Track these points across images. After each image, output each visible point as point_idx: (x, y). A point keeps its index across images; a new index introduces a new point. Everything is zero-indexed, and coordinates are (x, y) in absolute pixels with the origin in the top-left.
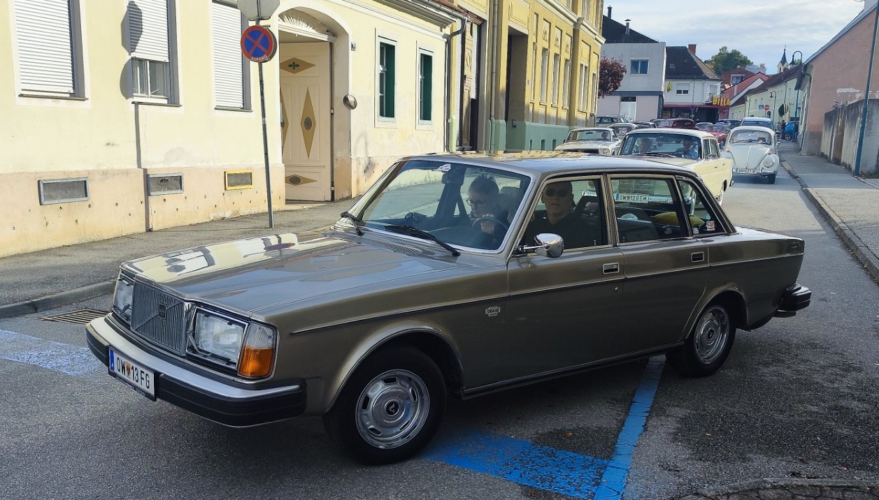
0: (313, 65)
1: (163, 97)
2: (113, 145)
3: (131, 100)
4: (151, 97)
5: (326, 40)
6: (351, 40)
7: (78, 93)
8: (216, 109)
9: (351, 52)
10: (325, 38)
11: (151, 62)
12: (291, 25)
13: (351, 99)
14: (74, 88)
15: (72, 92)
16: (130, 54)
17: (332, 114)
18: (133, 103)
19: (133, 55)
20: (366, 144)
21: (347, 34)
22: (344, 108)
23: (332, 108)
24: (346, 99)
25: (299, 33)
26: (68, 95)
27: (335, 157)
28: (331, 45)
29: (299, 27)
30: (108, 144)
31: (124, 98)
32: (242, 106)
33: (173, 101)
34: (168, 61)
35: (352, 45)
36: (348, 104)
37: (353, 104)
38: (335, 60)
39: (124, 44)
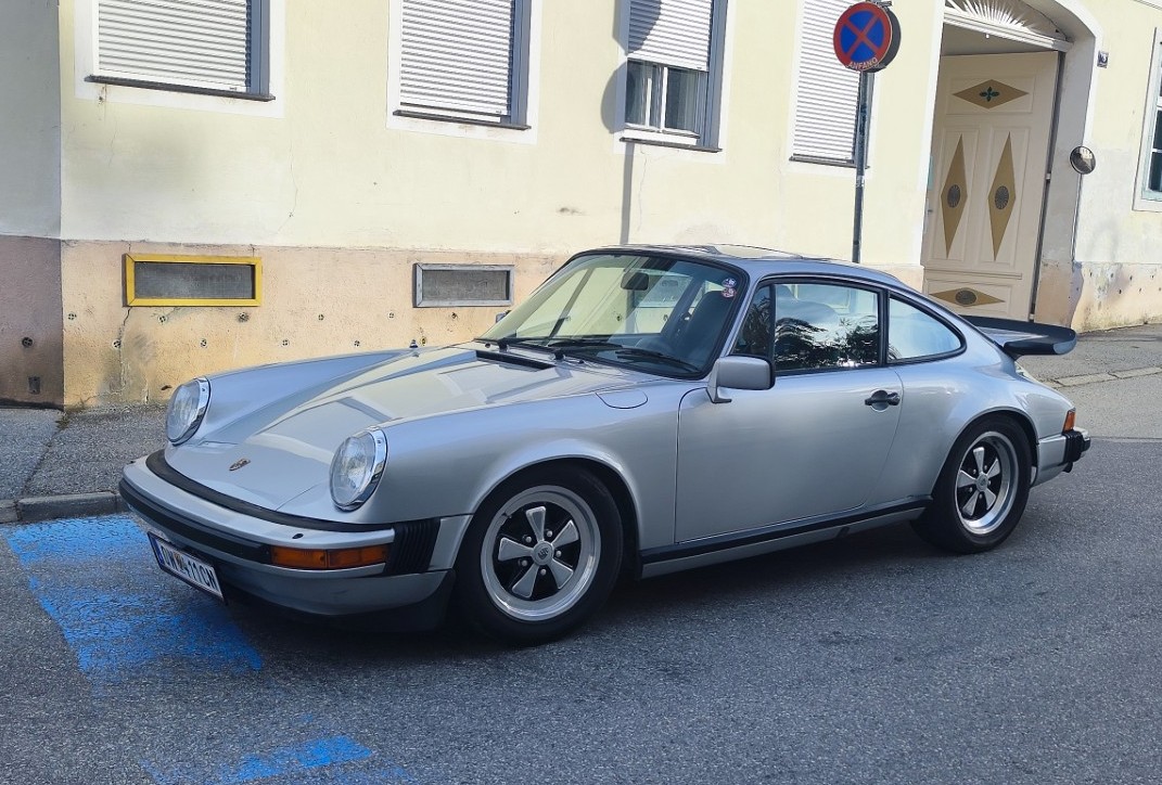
0: (1025, 93)
1: (690, 133)
2: (573, 212)
3: (618, 135)
4: (664, 132)
5: (1050, 47)
6: (1099, 47)
7: (513, 118)
8: (791, 159)
9: (1096, 70)
10: (1047, 42)
11: (674, 70)
12: (978, 17)
13: (1085, 155)
14: (509, 107)
15: (505, 113)
16: (626, 54)
17: (1048, 182)
18: (623, 139)
19: (637, 55)
20: (1115, 242)
21: (1094, 37)
22: (1071, 172)
23: (1049, 171)
24: (1076, 156)
25: (994, 33)
26: (498, 120)
27: (1043, 260)
28: (1062, 55)
29: (995, 22)
30: (563, 210)
31: (607, 131)
32: (850, 158)
33: (707, 143)
34: (705, 69)
35: (1101, 59)
36: (1079, 163)
37: (1089, 164)
38: (1065, 84)
39: (616, 35)
